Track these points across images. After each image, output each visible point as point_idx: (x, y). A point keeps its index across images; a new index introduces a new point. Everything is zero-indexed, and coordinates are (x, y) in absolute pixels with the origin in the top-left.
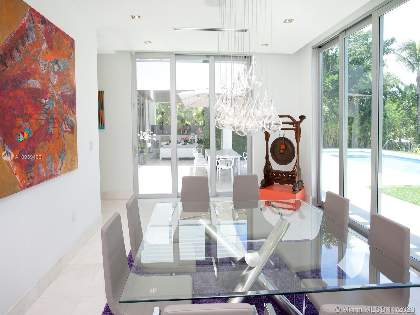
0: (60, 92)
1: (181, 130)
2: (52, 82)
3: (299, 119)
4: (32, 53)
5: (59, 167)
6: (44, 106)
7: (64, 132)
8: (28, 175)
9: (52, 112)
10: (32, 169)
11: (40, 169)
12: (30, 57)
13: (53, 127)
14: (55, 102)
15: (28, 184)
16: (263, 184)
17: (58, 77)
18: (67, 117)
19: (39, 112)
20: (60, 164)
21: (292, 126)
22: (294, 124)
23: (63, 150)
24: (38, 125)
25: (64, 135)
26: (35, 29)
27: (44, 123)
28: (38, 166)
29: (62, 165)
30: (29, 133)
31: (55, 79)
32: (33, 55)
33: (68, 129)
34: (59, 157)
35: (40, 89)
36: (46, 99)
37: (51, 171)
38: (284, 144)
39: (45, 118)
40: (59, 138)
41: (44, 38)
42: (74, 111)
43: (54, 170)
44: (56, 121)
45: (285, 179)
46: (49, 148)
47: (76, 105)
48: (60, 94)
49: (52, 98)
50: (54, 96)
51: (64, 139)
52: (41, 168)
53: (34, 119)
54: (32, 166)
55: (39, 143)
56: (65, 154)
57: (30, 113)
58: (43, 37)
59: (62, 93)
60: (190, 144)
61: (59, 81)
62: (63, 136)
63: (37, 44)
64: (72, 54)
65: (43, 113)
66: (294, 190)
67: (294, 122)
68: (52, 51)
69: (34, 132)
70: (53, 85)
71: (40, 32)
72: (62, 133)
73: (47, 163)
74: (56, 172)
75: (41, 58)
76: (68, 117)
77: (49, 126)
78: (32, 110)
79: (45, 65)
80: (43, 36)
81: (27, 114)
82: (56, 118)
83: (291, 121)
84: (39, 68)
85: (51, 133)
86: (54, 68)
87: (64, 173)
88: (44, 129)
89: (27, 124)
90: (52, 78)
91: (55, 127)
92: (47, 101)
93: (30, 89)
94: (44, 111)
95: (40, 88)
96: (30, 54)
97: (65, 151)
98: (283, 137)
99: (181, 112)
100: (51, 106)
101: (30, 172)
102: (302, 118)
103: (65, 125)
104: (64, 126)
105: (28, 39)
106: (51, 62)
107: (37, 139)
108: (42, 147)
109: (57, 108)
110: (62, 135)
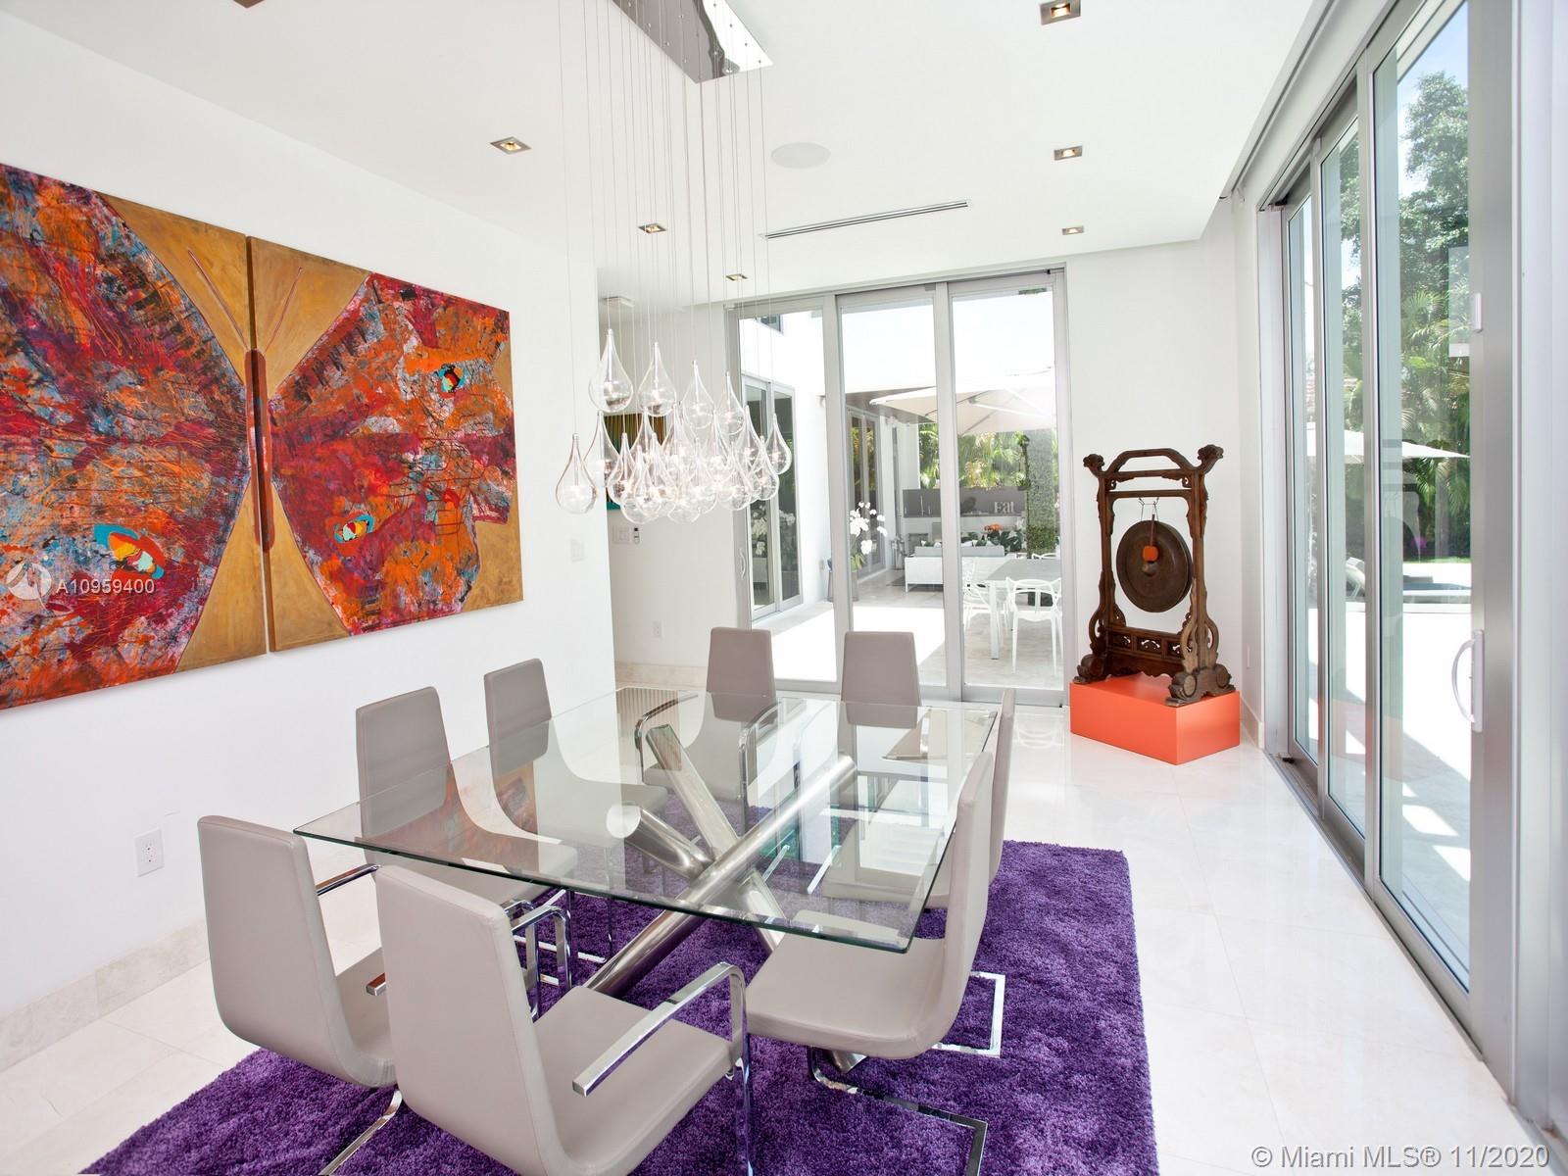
0: (460, 435)
1: (996, 503)
2: (434, 414)
3: (1198, 458)
4: (374, 365)
5: (459, 596)
6: (410, 468)
7: (475, 519)
8: (367, 606)
9: (436, 479)
10: (378, 596)
11: (400, 596)
12: (369, 373)
13: (439, 510)
14: (444, 458)
15: (365, 625)
16: (1086, 669)
17: (454, 403)
18: (485, 487)
19: (398, 481)
20: (463, 588)
21: (1177, 485)
22: (1185, 476)
23: (470, 559)
24: (392, 508)
25: (473, 527)
26: (383, 315)
27: (410, 503)
28: (394, 590)
29: (467, 592)
30: (368, 524)
31: (445, 408)
32: (378, 368)
33: (488, 513)
34: (459, 574)
35: (397, 434)
36: (416, 453)
37: (434, 602)
38: (1156, 544)
39: (414, 490)
40: (457, 532)
41: (411, 327)
42: (510, 470)
43: (443, 600)
44: (447, 497)
45: (1158, 658)
46: (427, 554)
47: (514, 457)
48: (461, 438)
49: (436, 447)
50: (442, 444)
51: (475, 534)
52: (402, 594)
53: (382, 495)
54: (377, 590)
55: (397, 544)
56: (478, 567)
57: (370, 484)
58: (407, 326)
59: (467, 435)
60: (996, 544)
61: (458, 410)
62: (469, 529)
63: (393, 343)
64: (502, 346)
65: (406, 483)
66: (1174, 696)
67: (1184, 471)
68: (435, 350)
69: (383, 521)
70: (438, 422)
71: (399, 318)
72: (469, 523)
73: (420, 584)
74: (448, 604)
75: (400, 371)
76: (488, 485)
77: (426, 508)
78: (376, 479)
79: (414, 381)
80: (408, 322)
81: (362, 487)
82: (449, 492)
83: (1174, 466)
84: (396, 391)
85: (433, 522)
86: (440, 385)
87: (475, 607)
88: (412, 514)
89: (363, 506)
90: (434, 407)
91: (445, 510)
92: (418, 457)
93: (371, 438)
94: (412, 478)
95: (398, 431)
96: (369, 368)
97: (478, 560)
98: (1150, 519)
99: (1005, 448)
100: (433, 466)
101: (373, 602)
102: (1210, 454)
103: (479, 504)
104: (474, 506)
105: (363, 337)
106: (432, 373)
107: (392, 537)
108: (405, 552)
109: (450, 469)
110: (466, 528)
